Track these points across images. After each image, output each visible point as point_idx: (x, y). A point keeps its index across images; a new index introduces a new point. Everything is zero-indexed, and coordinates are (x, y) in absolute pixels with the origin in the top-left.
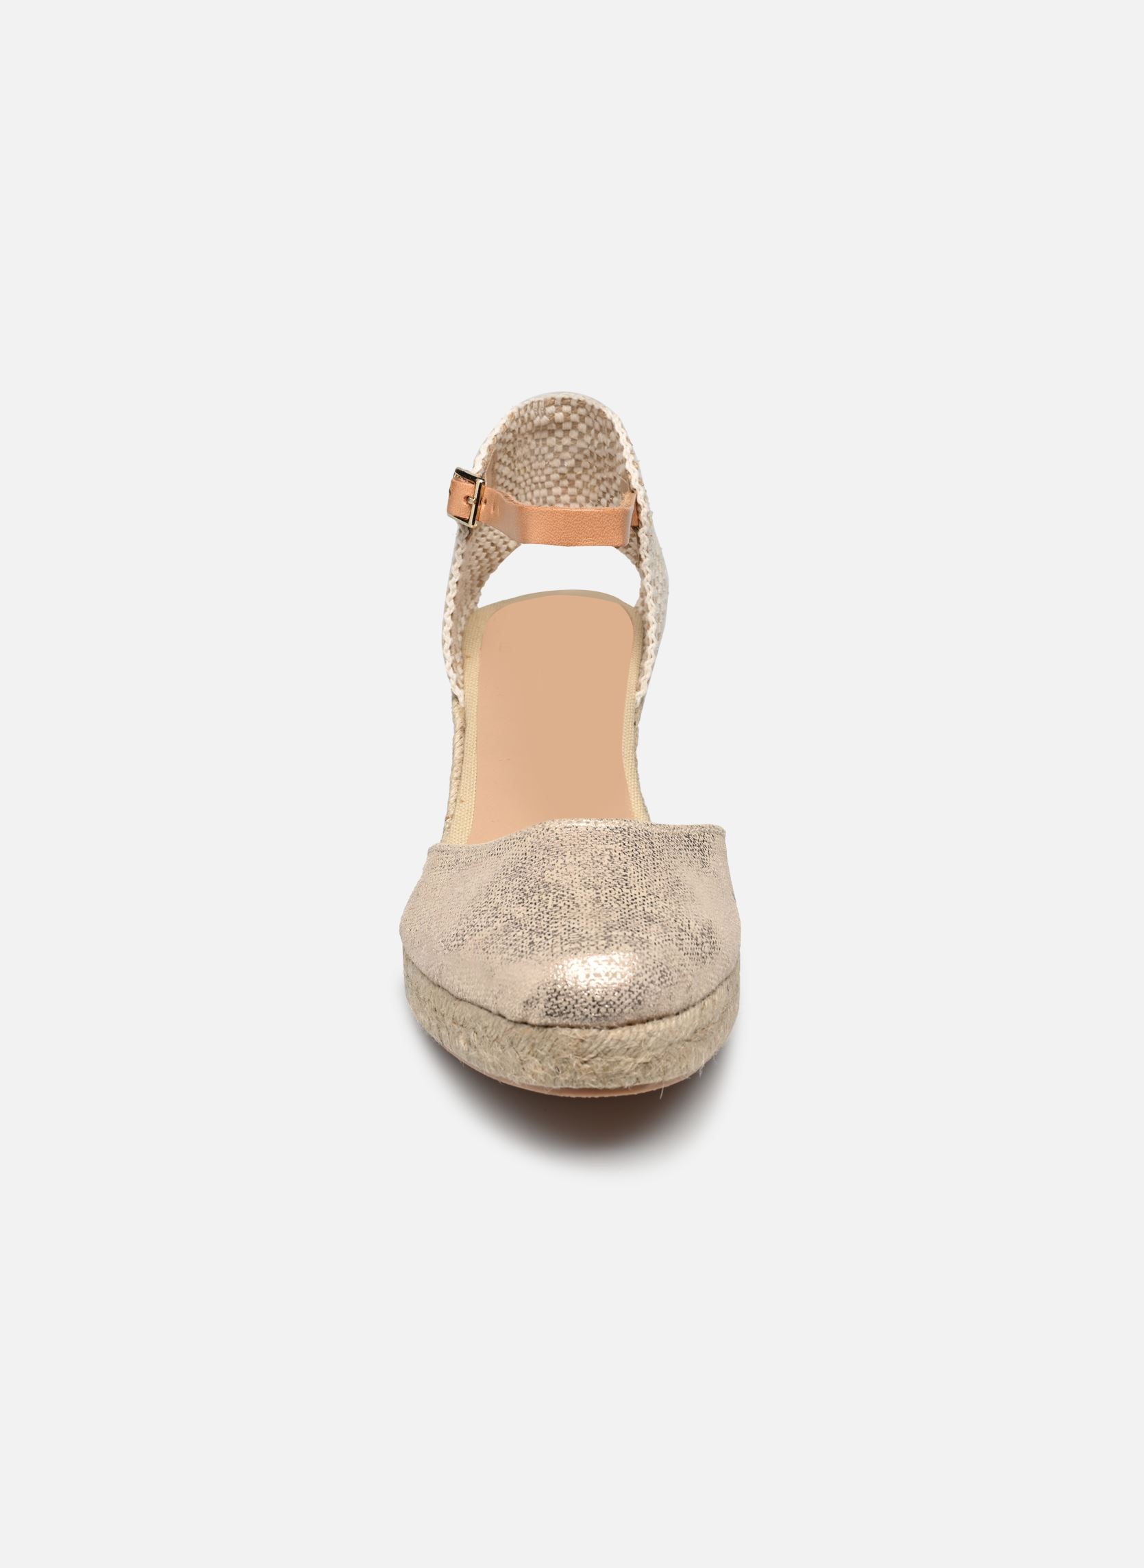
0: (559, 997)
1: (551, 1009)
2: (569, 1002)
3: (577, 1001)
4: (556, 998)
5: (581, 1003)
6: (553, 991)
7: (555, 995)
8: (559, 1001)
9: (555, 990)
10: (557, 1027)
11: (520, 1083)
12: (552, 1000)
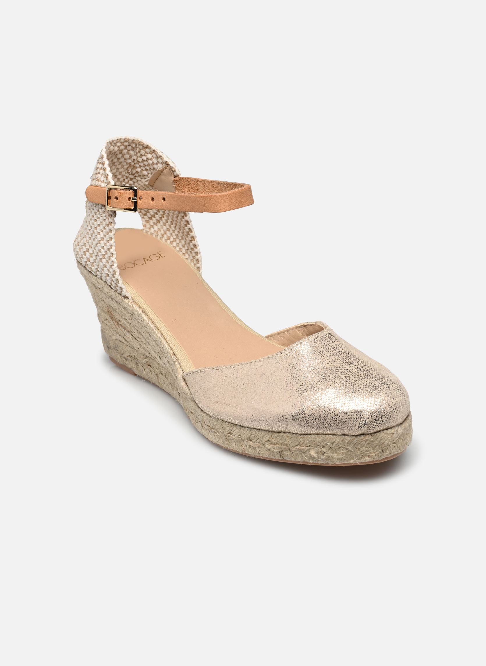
0: (382, 417)
1: (379, 423)
2: (387, 418)
3: (390, 416)
4: (381, 418)
5: (392, 417)
6: (379, 415)
7: (380, 416)
8: (383, 419)
9: (380, 414)
10: (382, 431)
11: (359, 463)
12: (379, 419)
